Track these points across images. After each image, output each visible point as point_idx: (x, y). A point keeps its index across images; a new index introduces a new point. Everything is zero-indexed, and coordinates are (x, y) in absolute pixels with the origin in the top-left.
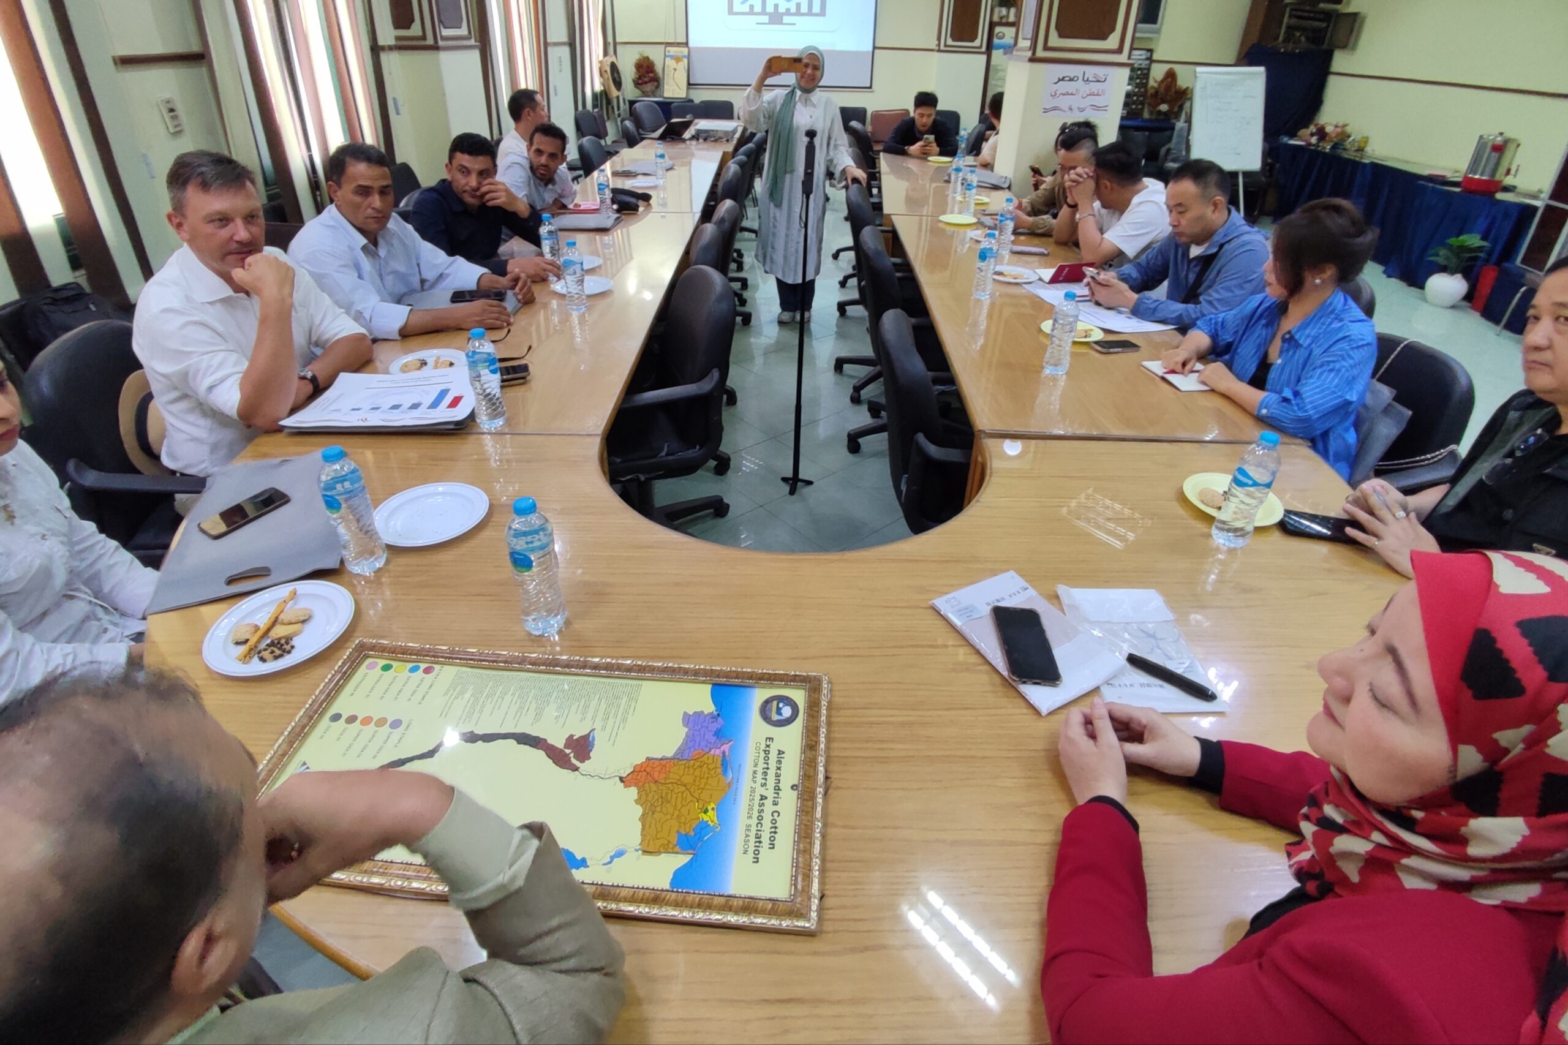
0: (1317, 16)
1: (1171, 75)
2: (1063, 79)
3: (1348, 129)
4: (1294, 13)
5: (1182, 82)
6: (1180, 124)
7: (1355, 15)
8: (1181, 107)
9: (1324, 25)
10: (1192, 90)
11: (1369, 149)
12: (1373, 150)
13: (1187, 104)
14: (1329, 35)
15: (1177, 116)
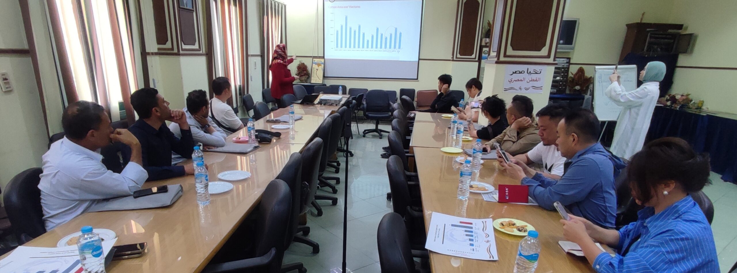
0: (668, 36)
1: (581, 71)
2: (515, 73)
3: (690, 97)
4: (653, 35)
5: (588, 74)
6: (587, 96)
7: (691, 35)
8: (588, 88)
9: (672, 41)
10: (593, 78)
11: (704, 107)
12: (708, 108)
13: (591, 86)
14: (675, 46)
15: (586, 92)
